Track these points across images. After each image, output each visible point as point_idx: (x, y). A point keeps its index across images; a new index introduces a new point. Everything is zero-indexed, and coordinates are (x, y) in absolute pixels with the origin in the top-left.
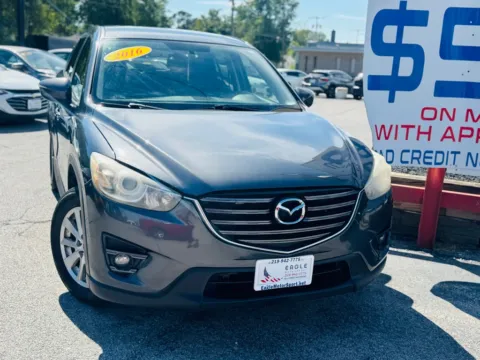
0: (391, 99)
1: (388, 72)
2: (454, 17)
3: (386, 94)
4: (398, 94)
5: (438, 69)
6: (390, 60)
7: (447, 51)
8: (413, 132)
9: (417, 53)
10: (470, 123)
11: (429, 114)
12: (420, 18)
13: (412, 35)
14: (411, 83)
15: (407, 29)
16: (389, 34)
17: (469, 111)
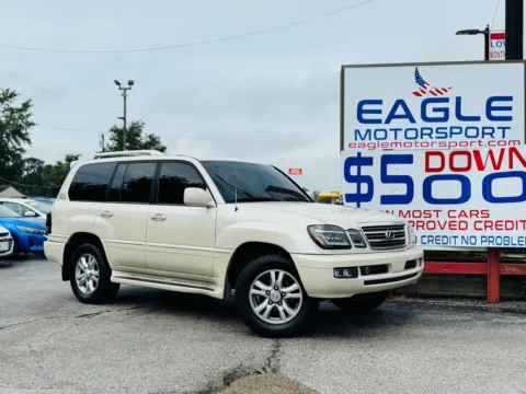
0: (359, 206)
1: (354, 191)
3: (355, 204)
4: (362, 204)
5: (381, 189)
6: (355, 185)
7: (386, 179)
9: (369, 180)
12: (369, 161)
13: (365, 171)
14: (368, 197)
15: (362, 167)
16: (354, 171)
17: (401, 211)
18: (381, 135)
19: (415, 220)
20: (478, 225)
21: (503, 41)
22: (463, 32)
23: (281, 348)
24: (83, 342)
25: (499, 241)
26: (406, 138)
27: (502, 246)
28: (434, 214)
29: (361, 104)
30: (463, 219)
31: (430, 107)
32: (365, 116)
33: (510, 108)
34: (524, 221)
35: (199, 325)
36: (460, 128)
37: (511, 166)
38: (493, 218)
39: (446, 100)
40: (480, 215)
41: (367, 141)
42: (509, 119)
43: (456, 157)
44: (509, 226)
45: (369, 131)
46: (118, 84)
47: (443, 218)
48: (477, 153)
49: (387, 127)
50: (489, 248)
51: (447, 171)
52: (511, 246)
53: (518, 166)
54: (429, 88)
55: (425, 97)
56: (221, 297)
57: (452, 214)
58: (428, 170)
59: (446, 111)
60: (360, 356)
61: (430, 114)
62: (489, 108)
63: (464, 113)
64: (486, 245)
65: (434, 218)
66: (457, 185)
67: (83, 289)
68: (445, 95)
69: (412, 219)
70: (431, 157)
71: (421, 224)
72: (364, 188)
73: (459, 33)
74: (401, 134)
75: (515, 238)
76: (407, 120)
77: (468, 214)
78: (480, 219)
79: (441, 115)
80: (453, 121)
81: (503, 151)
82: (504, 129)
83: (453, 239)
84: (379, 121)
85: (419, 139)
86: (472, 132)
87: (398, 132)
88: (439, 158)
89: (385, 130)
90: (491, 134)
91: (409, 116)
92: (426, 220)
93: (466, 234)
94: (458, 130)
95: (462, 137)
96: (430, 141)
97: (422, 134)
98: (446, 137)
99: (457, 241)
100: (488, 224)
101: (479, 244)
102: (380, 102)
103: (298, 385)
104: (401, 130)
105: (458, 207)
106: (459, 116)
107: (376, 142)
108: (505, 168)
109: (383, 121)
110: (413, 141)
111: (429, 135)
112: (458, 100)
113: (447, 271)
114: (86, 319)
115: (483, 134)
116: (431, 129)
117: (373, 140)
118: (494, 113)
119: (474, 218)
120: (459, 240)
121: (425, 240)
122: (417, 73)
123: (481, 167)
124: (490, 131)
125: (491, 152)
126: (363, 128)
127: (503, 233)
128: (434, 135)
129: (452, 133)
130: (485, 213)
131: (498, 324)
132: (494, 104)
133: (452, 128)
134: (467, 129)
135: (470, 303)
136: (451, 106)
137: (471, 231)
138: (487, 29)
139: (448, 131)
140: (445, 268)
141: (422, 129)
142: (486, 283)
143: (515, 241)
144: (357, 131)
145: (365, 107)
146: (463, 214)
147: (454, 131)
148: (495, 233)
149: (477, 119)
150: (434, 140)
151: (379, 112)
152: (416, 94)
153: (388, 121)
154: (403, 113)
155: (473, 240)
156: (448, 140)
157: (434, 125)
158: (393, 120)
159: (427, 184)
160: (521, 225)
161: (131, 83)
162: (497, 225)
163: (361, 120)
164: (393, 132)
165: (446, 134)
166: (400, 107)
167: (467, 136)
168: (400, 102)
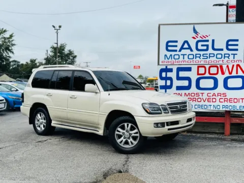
0: (166, 92)
1: (164, 84)
2: (179, 70)
3: (164, 90)
4: (167, 90)
5: (177, 83)
6: (164, 81)
7: (179, 78)
9: (171, 79)
12: (171, 70)
13: (169, 75)
14: (170, 87)
15: (168, 73)
16: (164, 75)
17: (185, 94)
18: (177, 57)
19: (192, 97)
20: (221, 100)
21: (235, 9)
22: (216, 5)
23: (129, 159)
24: (39, 155)
25: (230, 108)
26: (188, 58)
27: (232, 110)
28: (201, 95)
29: (168, 42)
30: (214, 97)
31: (200, 44)
32: (169, 48)
33: (237, 45)
34: (242, 99)
35: (92, 147)
37: (237, 73)
38: (228, 97)
39: (208, 41)
40: (222, 95)
41: (170, 60)
42: (237, 50)
43: (211, 69)
44: (236, 101)
45: (171, 55)
46: (54, 27)
47: (205, 96)
48: (221, 67)
49: (180, 53)
50: (226, 111)
51: (207, 75)
52: (236, 110)
53: (240, 73)
54: (199, 35)
55: (197, 39)
56: (102, 135)
57: (209, 95)
58: (198, 74)
59: (207, 46)
60: (165, 164)
61: (200, 47)
62: (228, 45)
63: (215, 47)
64: (224, 109)
65: (201, 96)
66: (212, 81)
67: (39, 129)
68: (207, 39)
69: (190, 97)
70: (200, 68)
71: (195, 99)
72: (169, 83)
73: (214, 5)
74: (186, 57)
75: (238, 106)
76: (189, 50)
77: (217, 95)
78: (222, 97)
79: (205, 48)
80: (210, 51)
81: (233, 66)
82: (234, 54)
83: (209, 107)
84: (176, 51)
85: (194, 59)
86: (219, 56)
87: (185, 56)
88: (203, 69)
89: (179, 55)
90: (228, 57)
91: (190, 48)
92: (197, 98)
93: (215, 104)
94: (213, 55)
95: (214, 59)
96: (199, 60)
97: (196, 57)
98: (207, 58)
99: (211, 107)
100: (226, 100)
101: (221, 109)
102: (176, 42)
103: (137, 179)
104: (186, 54)
105: (212, 92)
106: (214, 49)
107: (174, 60)
108: (234, 74)
109: (178, 51)
110: (191, 60)
111: (199, 57)
112: (213, 41)
113: (206, 121)
114: (40, 143)
115: (225, 57)
116: (200, 55)
117: (173, 59)
118: (230, 47)
119: (219, 97)
120: (212, 107)
121: (196, 107)
122: (194, 28)
123: (223, 73)
124: (228, 56)
125: (228, 66)
126: (168, 54)
127: (233, 104)
128: (202, 57)
129: (210, 57)
130: (225, 95)
131: (229, 147)
132: (230, 43)
133: (210, 54)
134: (217, 54)
135: (216, 136)
136: (210, 44)
137: (218, 103)
138: (228, 4)
139: (208, 55)
140: (205, 119)
141: (196, 54)
142: (224, 127)
143: (238, 108)
144: (166, 55)
145: (170, 44)
146: (214, 95)
147: (211, 55)
148: (229, 104)
149: (222, 50)
150: (202, 59)
151: (176, 46)
152: (194, 38)
153: (180, 51)
154: (187, 47)
155: (218, 107)
156: (208, 60)
157: (202, 53)
158: (182, 50)
159: (198, 81)
160: (241, 100)
161: (60, 27)
162: (230, 100)
163: (168, 50)
164: (183, 56)
165: (207, 57)
166: (186, 44)
167: (217, 58)
168: (186, 42)
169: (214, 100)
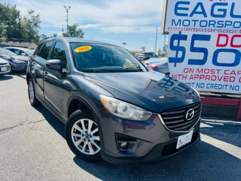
0: (175, 66)
1: (174, 56)
3: (173, 64)
4: (177, 64)
5: (190, 55)
6: (175, 52)
7: (193, 49)
8: (181, 77)
9: (183, 49)
10: (198, 73)
11: (186, 70)
12: (185, 38)
14: (181, 60)
15: (181, 41)
16: (175, 43)
17: (198, 69)
18: (186, 23)
19: (205, 74)
26: (201, 26)
28: (216, 72)
29: (178, 3)
30: (233, 75)
31: (216, 8)
32: (179, 11)
36: (231, 22)
39: (226, 4)
41: (178, 26)
43: (235, 39)
45: (180, 20)
49: (191, 19)
51: (228, 47)
55: (214, 1)
57: (226, 72)
58: (218, 45)
59: (225, 11)
61: (216, 12)
63: (234, 13)
65: (216, 74)
66: (233, 55)
68: (226, 2)
69: (204, 74)
70: (221, 38)
71: (208, 77)
72: (180, 54)
74: (198, 23)
76: (203, 15)
77: (236, 73)
79: (222, 13)
80: (228, 17)
83: (225, 87)
84: (186, 15)
85: (207, 27)
86: (237, 25)
87: (197, 22)
88: (225, 38)
89: (189, 21)
91: (204, 13)
92: (211, 75)
93: (233, 84)
94: (230, 23)
95: (231, 27)
96: (213, 28)
97: (210, 24)
98: (222, 27)
101: (240, 90)
102: (188, 3)
104: (198, 21)
105: (231, 69)
106: (232, 15)
109: (189, 15)
110: (204, 28)
111: (214, 25)
112: (233, 4)
116: (215, 21)
117: (182, 26)
119: (240, 76)
120: (228, 87)
121: (209, 86)
126: (177, 18)
128: (216, 25)
129: (226, 25)
133: (226, 21)
134: (235, 22)
136: (228, 8)
137: (236, 83)
139: (224, 23)
140: (216, 101)
141: (210, 21)
144: (173, 20)
145: (180, 6)
146: (233, 72)
147: (227, 23)
150: (216, 28)
151: (187, 9)
153: (191, 15)
154: (201, 11)
155: (237, 88)
156: (224, 28)
157: (217, 19)
158: (194, 15)
161: (70, 7)
163: (176, 14)
164: (194, 22)
165: (223, 25)
166: (200, 7)
167: (234, 27)
168: (200, 4)
169: (232, 79)
